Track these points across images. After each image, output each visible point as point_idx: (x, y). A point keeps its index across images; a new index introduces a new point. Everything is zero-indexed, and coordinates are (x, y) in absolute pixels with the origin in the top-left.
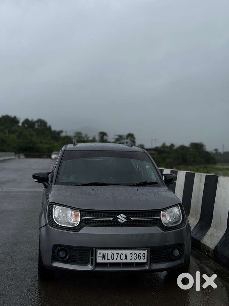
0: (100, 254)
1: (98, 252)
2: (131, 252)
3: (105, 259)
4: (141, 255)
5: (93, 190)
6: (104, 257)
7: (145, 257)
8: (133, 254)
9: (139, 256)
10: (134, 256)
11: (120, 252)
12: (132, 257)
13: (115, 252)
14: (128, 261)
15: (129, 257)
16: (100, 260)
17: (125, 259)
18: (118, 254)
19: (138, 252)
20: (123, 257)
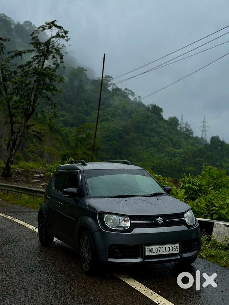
0: (148, 248)
1: (147, 247)
2: (169, 246)
3: (151, 253)
4: (176, 248)
5: (126, 200)
6: (150, 251)
7: (178, 249)
8: (170, 247)
9: (174, 248)
10: (171, 249)
11: (161, 246)
12: (169, 249)
13: (158, 247)
14: (167, 253)
15: (168, 249)
16: (148, 254)
17: (165, 251)
18: (160, 248)
19: (173, 245)
20: (164, 250)
